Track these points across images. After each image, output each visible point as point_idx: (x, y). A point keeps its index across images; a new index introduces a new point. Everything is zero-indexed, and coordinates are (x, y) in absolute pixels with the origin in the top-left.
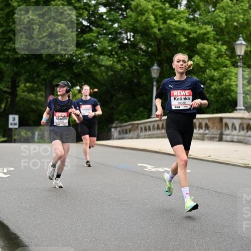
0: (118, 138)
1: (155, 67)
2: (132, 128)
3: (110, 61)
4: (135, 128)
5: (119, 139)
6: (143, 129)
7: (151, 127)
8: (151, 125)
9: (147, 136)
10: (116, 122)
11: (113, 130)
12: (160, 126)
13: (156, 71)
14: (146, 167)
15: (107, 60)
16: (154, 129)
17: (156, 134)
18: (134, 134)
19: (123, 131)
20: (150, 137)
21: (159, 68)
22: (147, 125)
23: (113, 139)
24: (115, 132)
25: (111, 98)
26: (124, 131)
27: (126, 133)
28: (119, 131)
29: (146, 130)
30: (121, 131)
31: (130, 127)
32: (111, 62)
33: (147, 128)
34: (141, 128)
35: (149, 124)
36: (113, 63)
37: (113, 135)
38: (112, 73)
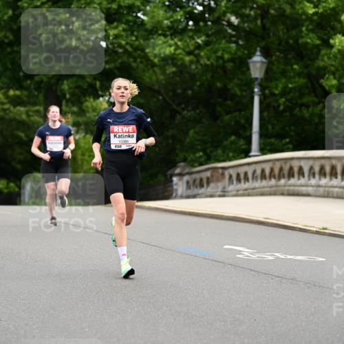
0: (184, 195)
1: (258, 58)
2: (212, 176)
3: (170, 46)
4: (218, 175)
5: (188, 197)
6: (234, 177)
7: (250, 175)
8: (250, 170)
9: (241, 192)
10: (182, 164)
11: (175, 179)
12: (267, 172)
13: (258, 65)
14: (240, 252)
15: (164, 45)
16: (254, 177)
17: (259, 188)
18: (218, 188)
19: (195, 181)
20: (248, 193)
21: (264, 60)
22: (242, 170)
23: (176, 197)
24: (180, 183)
25: (173, 117)
26: (198, 182)
27: (202, 186)
28: (188, 182)
29: (239, 180)
30: (191, 182)
31: (208, 174)
32: (172, 49)
33: (242, 176)
34: (231, 176)
35: (246, 168)
36: (175, 50)
37: (177, 190)
38: (174, 69)
